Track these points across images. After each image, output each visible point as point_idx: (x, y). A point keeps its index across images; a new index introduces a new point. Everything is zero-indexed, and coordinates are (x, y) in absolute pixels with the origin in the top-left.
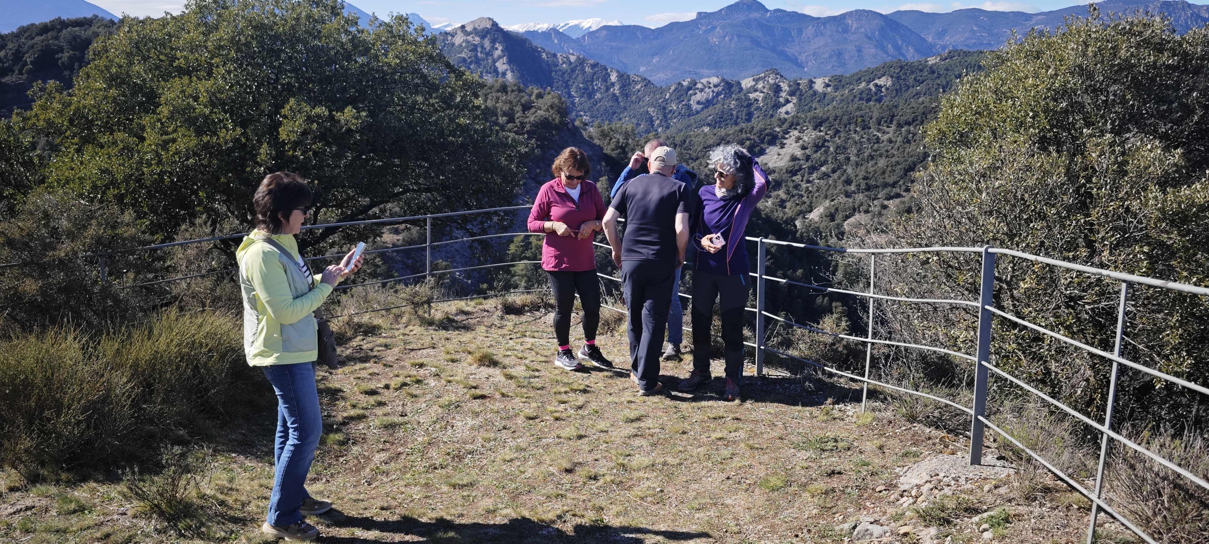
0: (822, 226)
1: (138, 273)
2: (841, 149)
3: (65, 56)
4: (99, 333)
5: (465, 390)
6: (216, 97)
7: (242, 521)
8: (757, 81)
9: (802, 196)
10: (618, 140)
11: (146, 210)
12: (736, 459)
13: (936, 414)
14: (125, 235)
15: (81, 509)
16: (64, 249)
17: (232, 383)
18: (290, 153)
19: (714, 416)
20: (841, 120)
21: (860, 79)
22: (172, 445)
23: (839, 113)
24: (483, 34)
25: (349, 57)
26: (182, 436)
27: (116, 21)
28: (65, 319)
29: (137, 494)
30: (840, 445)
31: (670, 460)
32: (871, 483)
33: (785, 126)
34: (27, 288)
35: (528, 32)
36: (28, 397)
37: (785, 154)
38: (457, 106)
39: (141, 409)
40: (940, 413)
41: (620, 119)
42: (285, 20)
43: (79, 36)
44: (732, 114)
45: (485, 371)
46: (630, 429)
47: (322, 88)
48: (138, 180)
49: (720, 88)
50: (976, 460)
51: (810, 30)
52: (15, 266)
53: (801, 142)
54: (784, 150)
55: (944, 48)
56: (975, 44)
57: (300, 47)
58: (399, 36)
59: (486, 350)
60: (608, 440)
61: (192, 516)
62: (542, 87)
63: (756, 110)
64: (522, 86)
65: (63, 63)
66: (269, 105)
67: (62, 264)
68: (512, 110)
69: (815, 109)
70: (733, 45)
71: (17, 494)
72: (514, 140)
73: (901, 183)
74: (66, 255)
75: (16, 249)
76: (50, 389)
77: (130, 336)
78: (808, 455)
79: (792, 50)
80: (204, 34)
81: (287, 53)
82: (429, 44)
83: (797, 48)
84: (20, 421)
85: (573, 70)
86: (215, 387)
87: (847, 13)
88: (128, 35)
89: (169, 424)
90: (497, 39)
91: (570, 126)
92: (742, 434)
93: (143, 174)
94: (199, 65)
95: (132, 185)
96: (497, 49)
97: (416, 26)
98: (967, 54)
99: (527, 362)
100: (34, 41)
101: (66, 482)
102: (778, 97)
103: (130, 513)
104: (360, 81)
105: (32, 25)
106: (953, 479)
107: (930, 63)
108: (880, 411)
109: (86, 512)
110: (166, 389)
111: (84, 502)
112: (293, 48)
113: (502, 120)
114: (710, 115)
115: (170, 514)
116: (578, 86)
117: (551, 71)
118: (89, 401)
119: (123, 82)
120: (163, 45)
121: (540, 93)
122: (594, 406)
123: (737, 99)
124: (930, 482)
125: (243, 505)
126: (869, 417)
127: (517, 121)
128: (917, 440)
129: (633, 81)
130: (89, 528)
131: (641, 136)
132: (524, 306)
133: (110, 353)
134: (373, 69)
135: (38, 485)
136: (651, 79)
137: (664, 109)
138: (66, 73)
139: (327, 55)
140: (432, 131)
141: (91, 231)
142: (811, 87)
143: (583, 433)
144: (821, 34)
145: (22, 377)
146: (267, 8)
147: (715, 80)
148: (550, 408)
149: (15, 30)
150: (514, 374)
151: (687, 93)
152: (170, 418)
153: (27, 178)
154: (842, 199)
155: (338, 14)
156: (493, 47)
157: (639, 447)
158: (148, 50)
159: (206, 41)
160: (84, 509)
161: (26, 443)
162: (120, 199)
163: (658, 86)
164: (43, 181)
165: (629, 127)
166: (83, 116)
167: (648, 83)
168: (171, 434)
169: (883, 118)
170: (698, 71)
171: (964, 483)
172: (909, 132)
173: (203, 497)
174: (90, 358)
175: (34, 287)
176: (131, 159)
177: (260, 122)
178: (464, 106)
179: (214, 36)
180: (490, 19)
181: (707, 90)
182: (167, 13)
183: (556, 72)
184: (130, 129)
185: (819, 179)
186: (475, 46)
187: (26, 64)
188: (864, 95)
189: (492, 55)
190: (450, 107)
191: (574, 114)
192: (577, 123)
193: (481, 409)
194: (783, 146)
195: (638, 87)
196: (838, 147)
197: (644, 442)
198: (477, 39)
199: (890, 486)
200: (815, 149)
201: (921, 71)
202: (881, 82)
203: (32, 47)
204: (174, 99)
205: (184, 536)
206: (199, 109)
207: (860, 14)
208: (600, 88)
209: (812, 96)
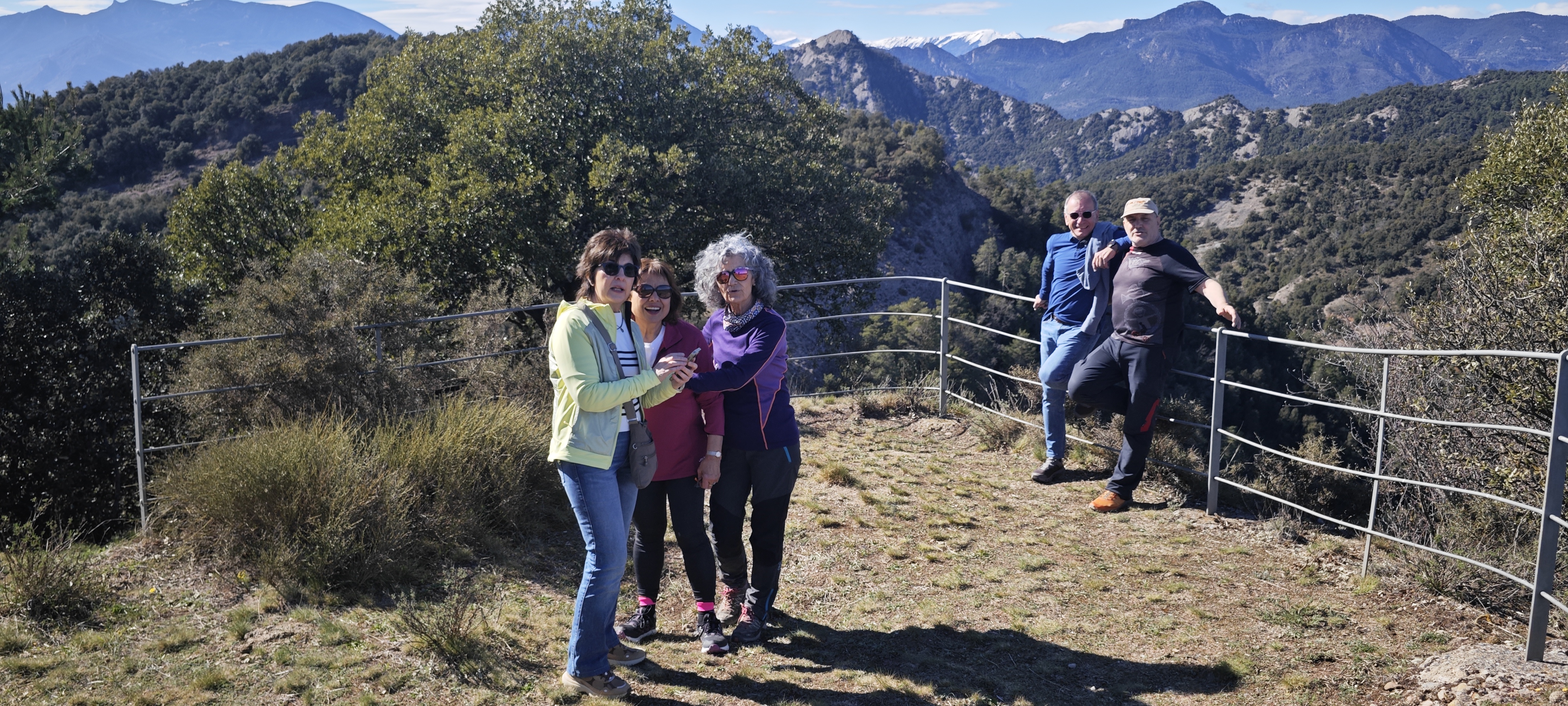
0: (1291, 311)
1: (418, 349)
2: (1323, 205)
3: (336, 81)
4: (374, 422)
5: (814, 515)
6: (515, 134)
7: (537, 668)
8: (1205, 111)
9: (1264, 269)
10: (1012, 189)
11: (429, 271)
12: (1180, 631)
13: (1473, 584)
14: (406, 303)
15: (347, 640)
16: (335, 318)
17: (528, 492)
18: (601, 204)
19: (1147, 569)
20: (1323, 165)
21: (1353, 109)
22: (456, 567)
23: (1322, 155)
24: (839, 51)
25: (675, 83)
26: (467, 555)
27: (396, 38)
28: (334, 405)
29: (413, 626)
30: (1331, 620)
31: (1086, 625)
32: (1377, 678)
33: (1244, 173)
34: (292, 365)
35: (897, 49)
36: (289, 499)
37: (1242, 212)
38: (808, 146)
39: (421, 519)
40: (1480, 583)
41: (1015, 162)
42: (600, 36)
43: (353, 57)
44: (1168, 157)
45: (839, 491)
46: (1032, 581)
47: (642, 122)
48: (421, 235)
49: (1153, 122)
50: (1536, 653)
51: (1283, 43)
52: (278, 337)
53: (1265, 195)
54: (1241, 205)
55: (1476, 67)
56: (1522, 62)
57: (617, 70)
58: (739, 55)
59: (839, 464)
60: (1002, 593)
61: (478, 658)
62: (912, 120)
63: (1202, 151)
64: (886, 119)
65: (333, 89)
66: (578, 144)
67: (332, 337)
68: (873, 150)
69: (1287, 150)
70: (1173, 64)
71: (275, 616)
72: (879, 190)
73: (1408, 253)
74: (337, 326)
75: (280, 318)
76: (315, 489)
77: (409, 427)
78: (1284, 631)
79: (1256, 69)
80: (502, 54)
81: (601, 78)
82: (775, 65)
83: (1264, 67)
84: (280, 527)
85: (954, 98)
86: (507, 496)
87: (1336, 20)
88: (413, 55)
89: (453, 539)
90: (856, 58)
91: (948, 171)
92: (1187, 597)
93: (427, 227)
94: (495, 93)
95: (414, 241)
96: (856, 71)
97: (760, 43)
98: (1510, 75)
99: (893, 482)
100: (301, 63)
101: (331, 605)
102: (1235, 134)
103: (404, 649)
104: (689, 113)
105: (300, 43)
106: (1502, 679)
107: (1455, 88)
108: (1388, 575)
109: (353, 644)
110: (450, 496)
111: (350, 632)
112: (608, 71)
113: (860, 163)
114: (1138, 158)
115: (451, 654)
116: (960, 119)
117: (925, 100)
118: (359, 507)
119: (405, 114)
120: (453, 68)
121: (910, 128)
122: (982, 546)
123: (1176, 137)
124: (1466, 681)
125: (539, 647)
126: (1371, 584)
127: (879, 164)
128: (1444, 620)
129: (1034, 112)
130: (355, 664)
131: (1042, 185)
132: (888, 407)
133: (385, 449)
134: (705, 98)
135: (298, 607)
136: (1059, 109)
137: (1075, 149)
138: (337, 101)
139: (648, 80)
140: (775, 177)
141: (367, 297)
142: (1282, 120)
143: (968, 582)
144: (1299, 48)
145: (284, 474)
146: (578, 21)
147: (1146, 111)
148: (923, 545)
149: (280, 50)
150: (875, 497)
151: (1107, 128)
152: (453, 532)
153: (292, 230)
154: (1322, 274)
155: (665, 28)
156: (851, 68)
157: (1043, 606)
158: (436, 75)
159: (504, 63)
160: (351, 640)
161: (286, 555)
162: (400, 256)
163: (1068, 118)
164: (310, 234)
165: (1027, 173)
166: (358, 155)
167: (1053, 115)
168: (454, 552)
169: (1384, 163)
170: (1124, 98)
171: (1518, 686)
172: (1422, 184)
173: (491, 634)
174: (361, 453)
175: (299, 364)
176: (413, 208)
177: (565, 164)
178: (816, 146)
179: (514, 57)
180: (848, 32)
181: (1135, 124)
182: (459, 28)
183: (932, 100)
184: (412, 172)
185: (1290, 246)
186: (829, 67)
187: (291, 90)
188: (1358, 132)
189: (849, 79)
190: (798, 146)
191: (953, 155)
192: (957, 167)
193: (833, 541)
194: (1239, 200)
195: (1041, 120)
196: (1318, 203)
197: (1050, 600)
198: (831, 58)
199: (1406, 684)
200: (1285, 205)
201: (1441, 99)
202: (1383, 114)
203: (300, 70)
204: (465, 136)
205: (468, 682)
206: (495, 147)
207: (1355, 21)
208: (989, 121)
209: (1284, 132)
